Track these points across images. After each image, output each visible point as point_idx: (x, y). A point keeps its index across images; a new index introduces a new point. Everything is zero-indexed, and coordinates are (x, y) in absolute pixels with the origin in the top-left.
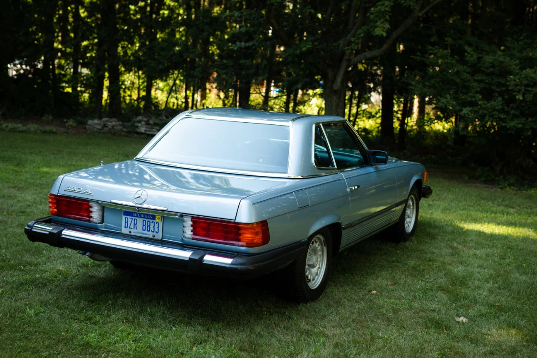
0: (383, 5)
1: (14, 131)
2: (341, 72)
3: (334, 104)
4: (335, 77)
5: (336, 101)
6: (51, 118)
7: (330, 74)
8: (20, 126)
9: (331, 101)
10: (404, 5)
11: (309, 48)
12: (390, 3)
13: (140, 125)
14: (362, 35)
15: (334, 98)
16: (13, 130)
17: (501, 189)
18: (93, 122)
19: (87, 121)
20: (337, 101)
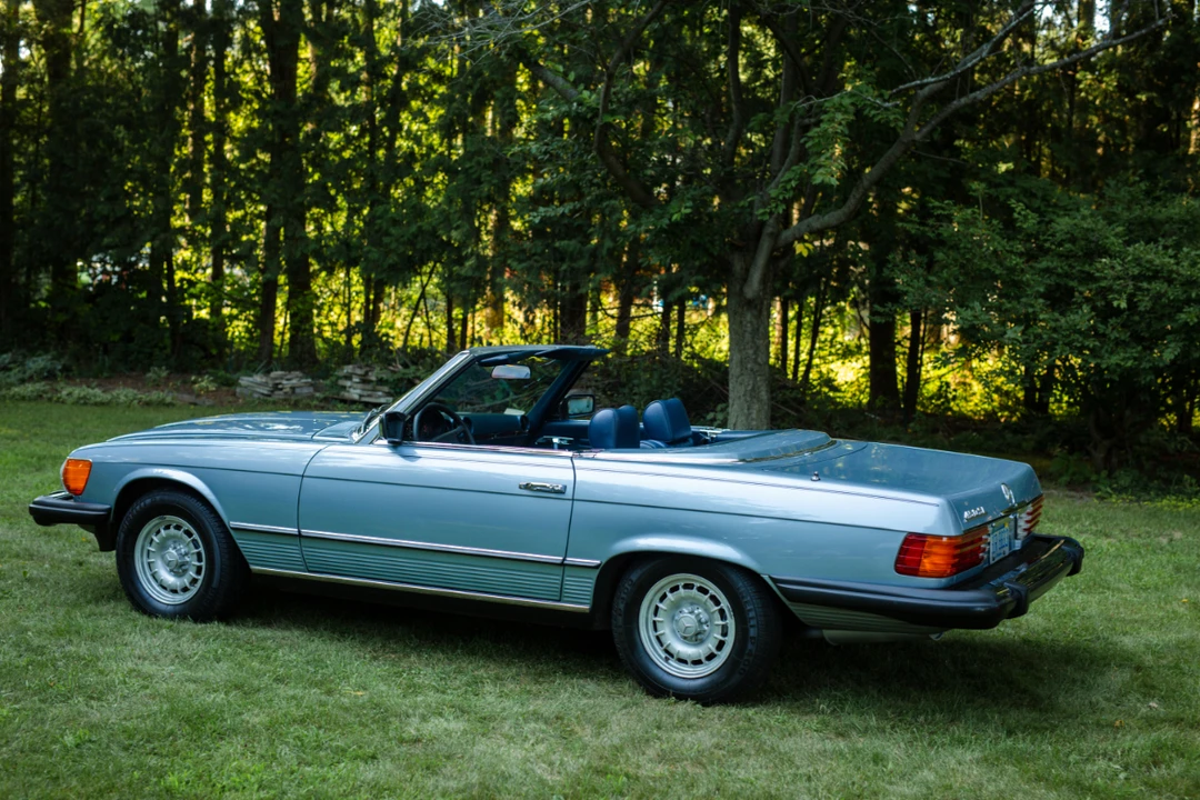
0: (832, 120)
1: (85, 404)
2: (761, 260)
3: (749, 329)
4: (747, 271)
5: (751, 322)
6: (164, 374)
7: (738, 266)
8: (97, 393)
9: (741, 322)
10: (876, 119)
11: (686, 215)
12: (846, 117)
13: (348, 383)
14: (793, 184)
15: (749, 317)
16: (82, 401)
17: (1101, 498)
18: (251, 379)
19: (238, 379)
20: (754, 321)
